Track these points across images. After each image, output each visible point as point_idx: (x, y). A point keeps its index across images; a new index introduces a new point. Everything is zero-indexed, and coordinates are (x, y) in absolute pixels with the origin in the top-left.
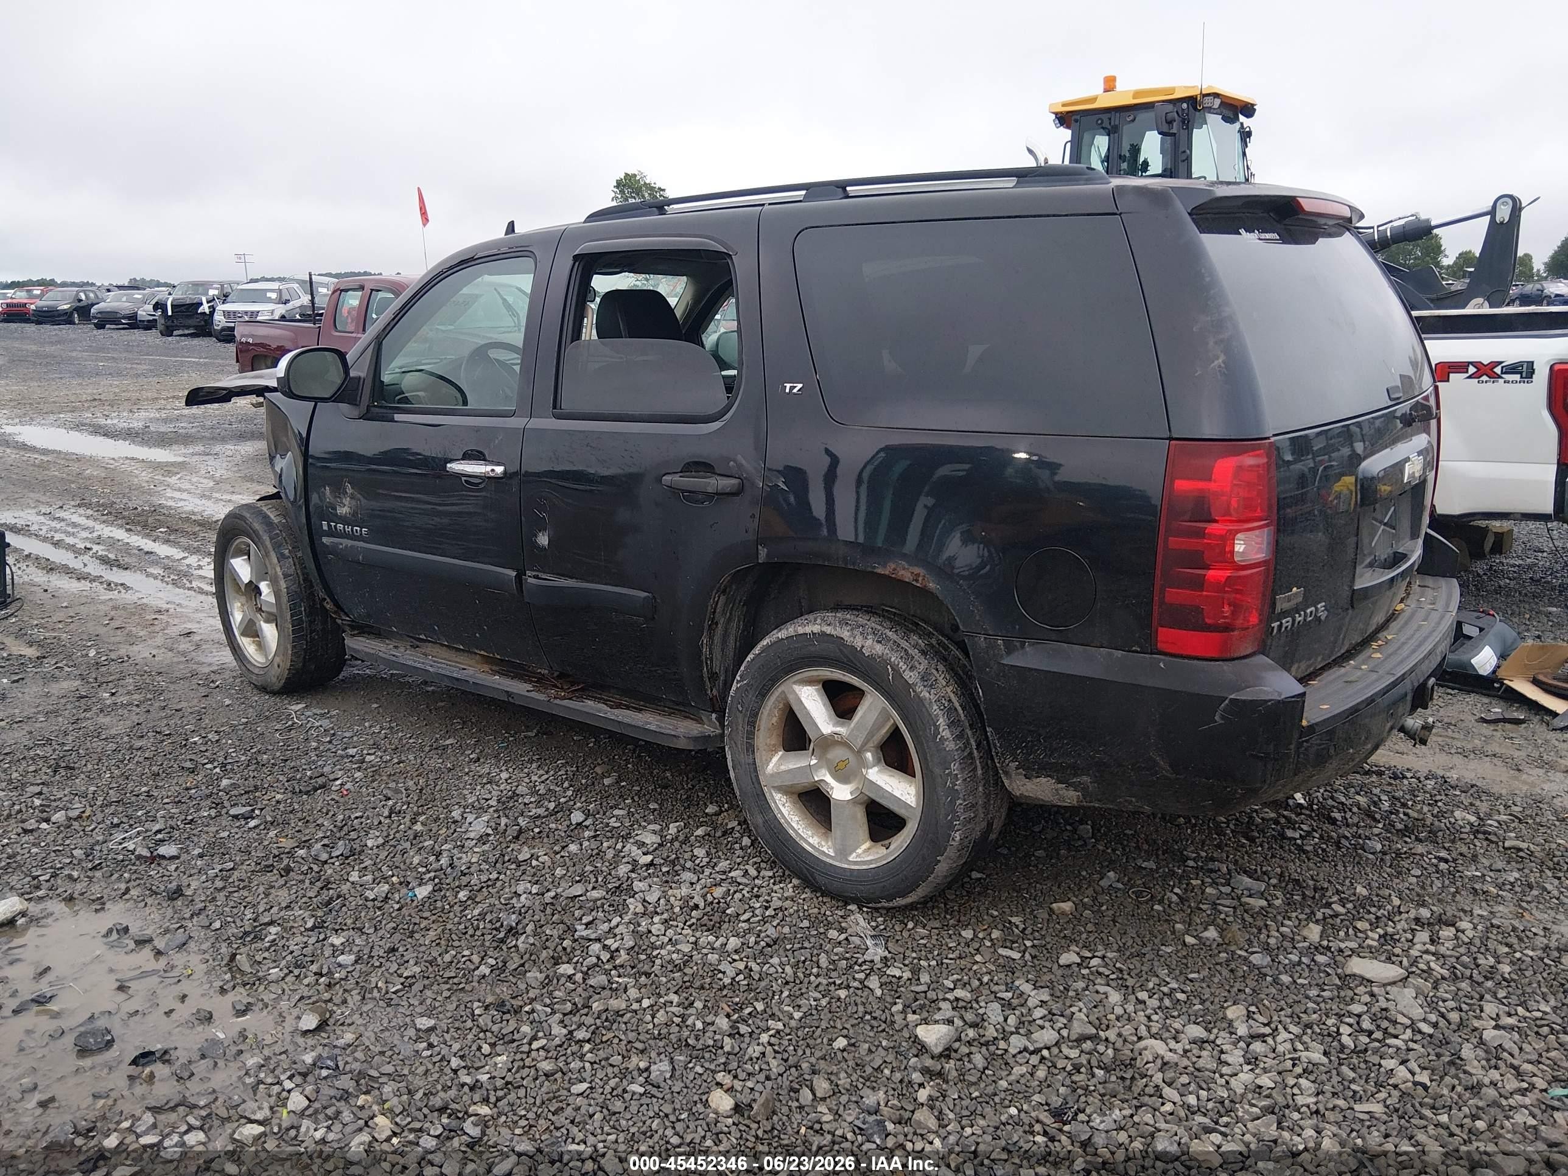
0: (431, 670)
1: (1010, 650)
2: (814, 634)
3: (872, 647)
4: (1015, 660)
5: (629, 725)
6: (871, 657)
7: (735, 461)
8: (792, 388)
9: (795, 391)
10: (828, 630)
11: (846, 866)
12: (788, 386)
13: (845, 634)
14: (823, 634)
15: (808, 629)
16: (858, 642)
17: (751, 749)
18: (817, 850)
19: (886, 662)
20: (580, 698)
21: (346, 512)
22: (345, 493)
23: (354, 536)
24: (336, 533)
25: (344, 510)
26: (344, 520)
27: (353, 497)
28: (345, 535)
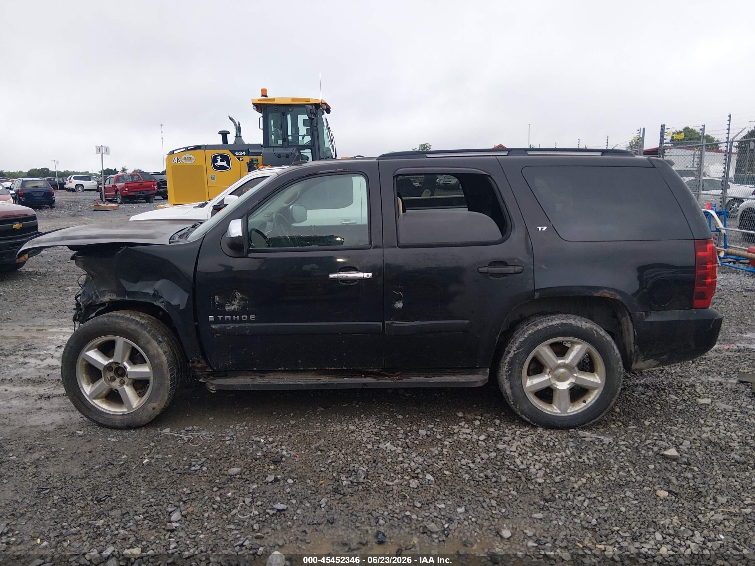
0: (302, 383)
1: (647, 316)
2: (558, 324)
3: (585, 325)
4: (649, 319)
5: (449, 382)
6: (586, 329)
7: (518, 259)
8: (542, 229)
9: (543, 230)
10: (564, 322)
11: (566, 415)
12: (540, 228)
13: (572, 322)
14: (562, 323)
15: (554, 323)
16: (579, 324)
17: (520, 378)
18: (552, 412)
19: (592, 329)
20: (407, 377)
21: (235, 309)
22: (234, 298)
23: (241, 321)
24: (223, 321)
25: (233, 308)
26: (232, 313)
27: (241, 299)
28: (233, 321)
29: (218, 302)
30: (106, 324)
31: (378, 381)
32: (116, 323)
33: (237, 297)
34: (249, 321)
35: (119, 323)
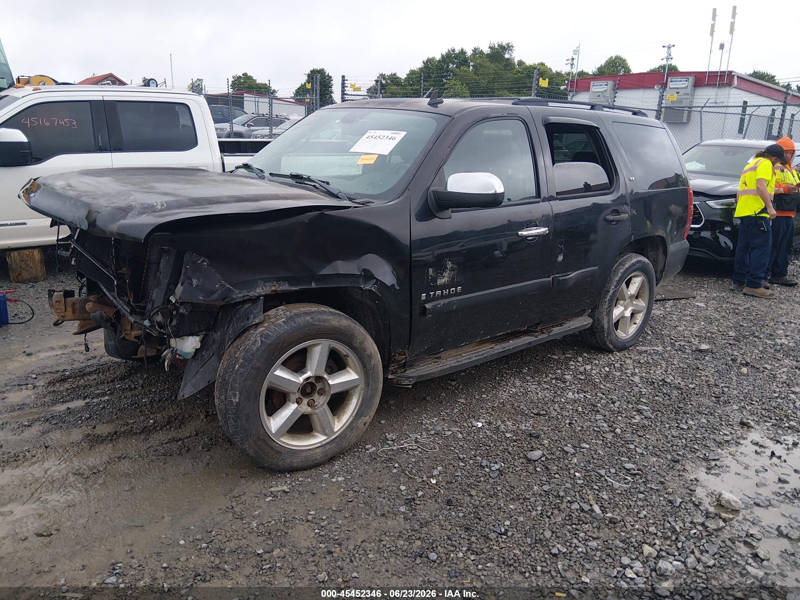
8: (632, 179)
17: (613, 312)
21: (445, 282)
22: (445, 269)
23: (449, 296)
24: (435, 299)
25: (443, 281)
26: (443, 287)
27: (452, 269)
28: (443, 297)
29: (431, 276)
30: (312, 325)
31: (536, 339)
32: (324, 320)
33: (448, 266)
34: (457, 294)
35: (329, 320)
